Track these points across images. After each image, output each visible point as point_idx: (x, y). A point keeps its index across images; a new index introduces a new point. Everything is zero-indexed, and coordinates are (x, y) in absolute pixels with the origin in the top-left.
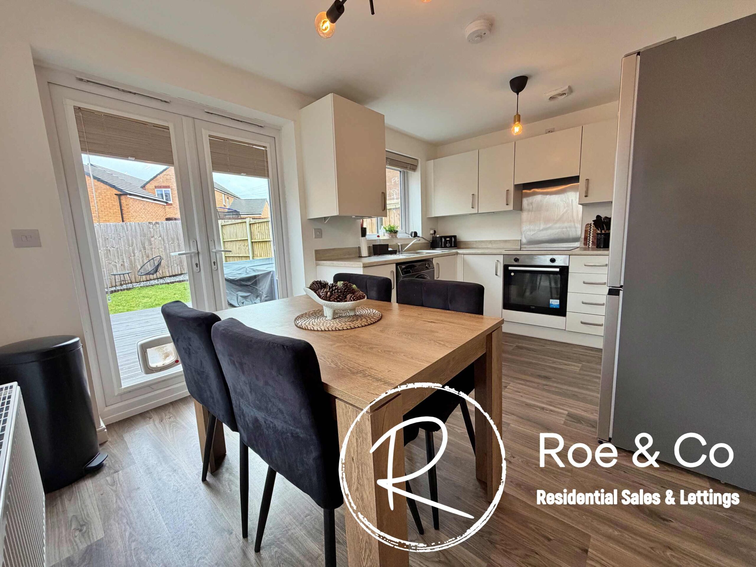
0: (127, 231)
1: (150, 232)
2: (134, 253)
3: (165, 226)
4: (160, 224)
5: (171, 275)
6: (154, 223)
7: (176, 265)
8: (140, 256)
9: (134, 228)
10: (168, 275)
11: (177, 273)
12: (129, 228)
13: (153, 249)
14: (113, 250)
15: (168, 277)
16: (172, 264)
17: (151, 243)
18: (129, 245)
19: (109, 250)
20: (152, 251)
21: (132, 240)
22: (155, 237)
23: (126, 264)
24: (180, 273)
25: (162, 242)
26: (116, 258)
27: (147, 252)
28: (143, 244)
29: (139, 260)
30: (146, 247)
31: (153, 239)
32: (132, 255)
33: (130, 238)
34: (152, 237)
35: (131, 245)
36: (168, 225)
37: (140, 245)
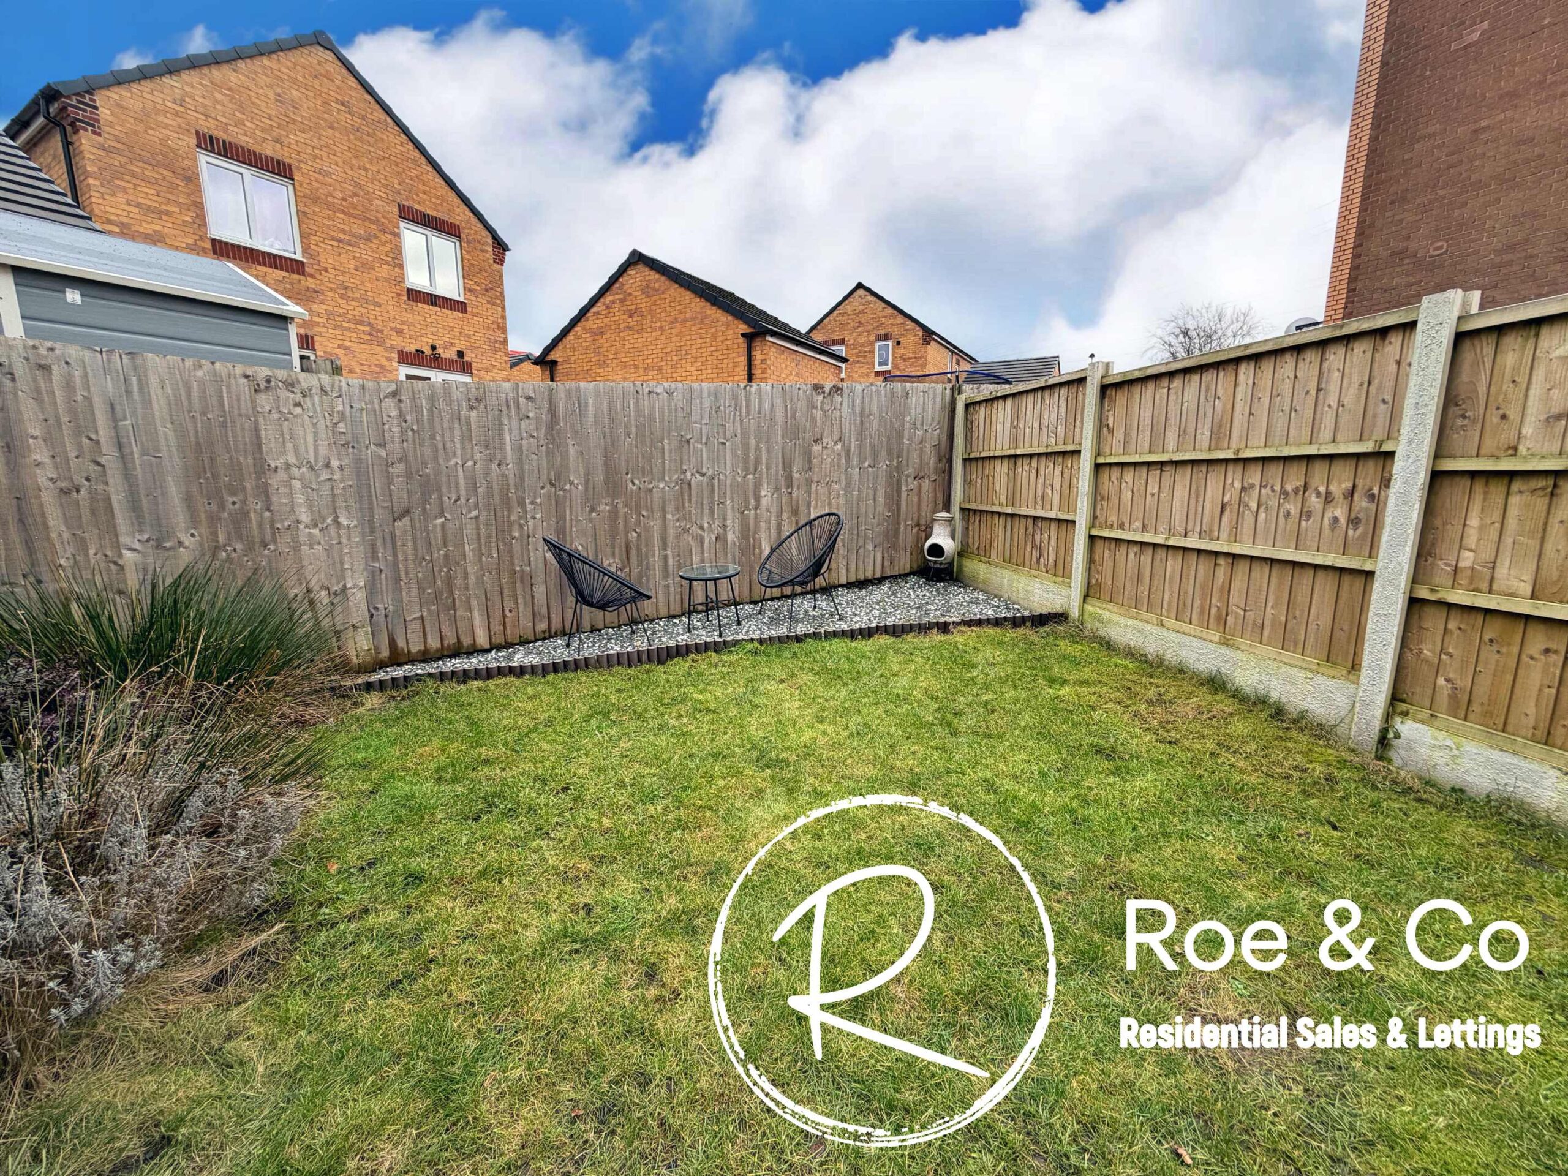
0: (748, 414)
1: (814, 422)
2: (758, 499)
3: (858, 402)
4: (846, 391)
5: (853, 579)
6: (827, 390)
7: (870, 547)
8: (774, 509)
9: (767, 406)
10: (844, 581)
11: (869, 575)
12: (754, 402)
13: (814, 486)
14: (700, 484)
15: (842, 586)
16: (861, 543)
17: (810, 462)
18: (746, 469)
19: (689, 484)
20: (809, 492)
21: (758, 448)
22: (825, 441)
23: (730, 537)
24: (878, 575)
25: (843, 461)
26: (706, 511)
27: (794, 495)
28: (787, 465)
29: (768, 522)
30: (796, 476)
31: (817, 448)
32: (752, 502)
33: (753, 442)
34: (816, 441)
35: (752, 469)
36: (867, 399)
37: (777, 469)
